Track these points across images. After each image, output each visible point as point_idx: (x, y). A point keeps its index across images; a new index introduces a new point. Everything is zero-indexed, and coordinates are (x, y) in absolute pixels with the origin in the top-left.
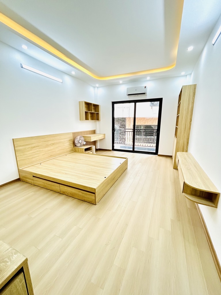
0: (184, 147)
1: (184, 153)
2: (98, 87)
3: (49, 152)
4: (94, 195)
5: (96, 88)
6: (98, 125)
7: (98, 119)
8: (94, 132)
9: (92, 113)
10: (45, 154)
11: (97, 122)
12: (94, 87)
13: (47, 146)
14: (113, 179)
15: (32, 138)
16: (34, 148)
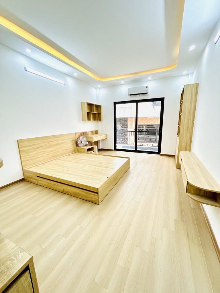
0: (187, 147)
1: (187, 152)
2: (99, 88)
3: (53, 152)
4: (97, 194)
5: (98, 89)
6: (100, 125)
7: (100, 119)
8: (96, 132)
9: (94, 114)
11: (99, 122)
12: (96, 88)
13: (50, 146)
14: (116, 179)
15: (36, 139)
16: (38, 149)
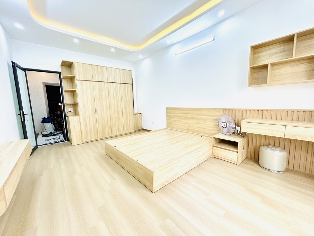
10: (183, 125)
